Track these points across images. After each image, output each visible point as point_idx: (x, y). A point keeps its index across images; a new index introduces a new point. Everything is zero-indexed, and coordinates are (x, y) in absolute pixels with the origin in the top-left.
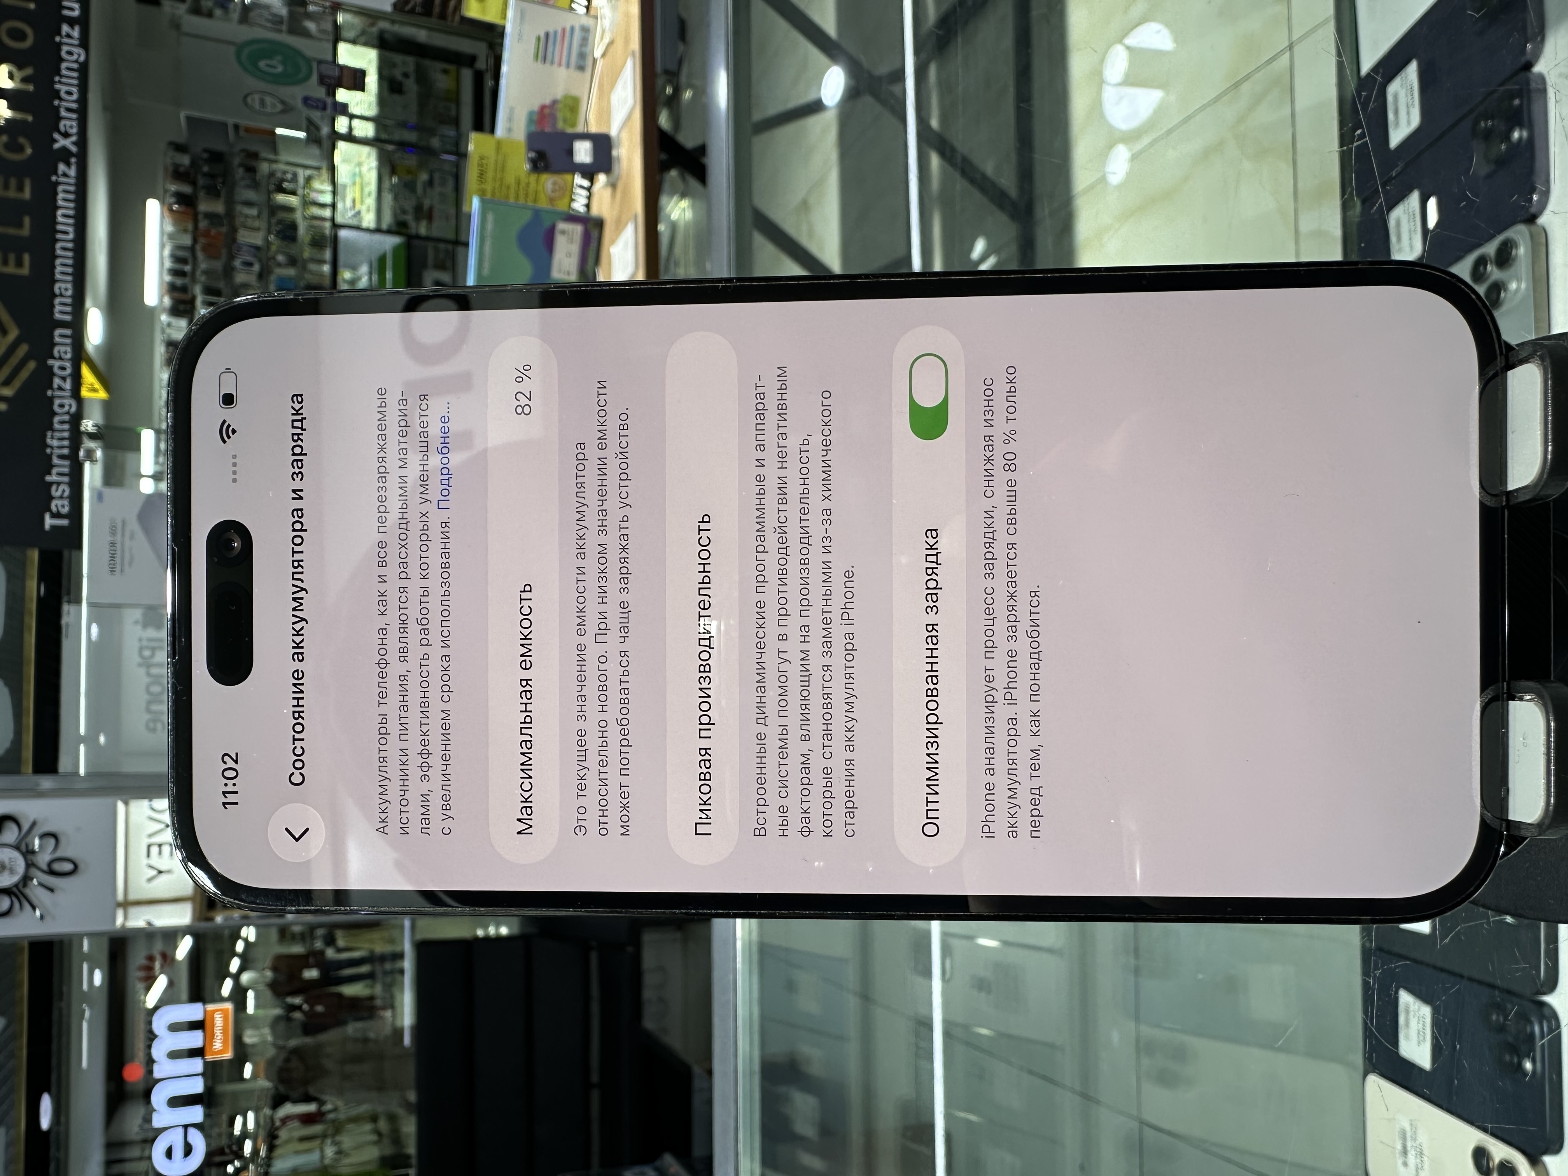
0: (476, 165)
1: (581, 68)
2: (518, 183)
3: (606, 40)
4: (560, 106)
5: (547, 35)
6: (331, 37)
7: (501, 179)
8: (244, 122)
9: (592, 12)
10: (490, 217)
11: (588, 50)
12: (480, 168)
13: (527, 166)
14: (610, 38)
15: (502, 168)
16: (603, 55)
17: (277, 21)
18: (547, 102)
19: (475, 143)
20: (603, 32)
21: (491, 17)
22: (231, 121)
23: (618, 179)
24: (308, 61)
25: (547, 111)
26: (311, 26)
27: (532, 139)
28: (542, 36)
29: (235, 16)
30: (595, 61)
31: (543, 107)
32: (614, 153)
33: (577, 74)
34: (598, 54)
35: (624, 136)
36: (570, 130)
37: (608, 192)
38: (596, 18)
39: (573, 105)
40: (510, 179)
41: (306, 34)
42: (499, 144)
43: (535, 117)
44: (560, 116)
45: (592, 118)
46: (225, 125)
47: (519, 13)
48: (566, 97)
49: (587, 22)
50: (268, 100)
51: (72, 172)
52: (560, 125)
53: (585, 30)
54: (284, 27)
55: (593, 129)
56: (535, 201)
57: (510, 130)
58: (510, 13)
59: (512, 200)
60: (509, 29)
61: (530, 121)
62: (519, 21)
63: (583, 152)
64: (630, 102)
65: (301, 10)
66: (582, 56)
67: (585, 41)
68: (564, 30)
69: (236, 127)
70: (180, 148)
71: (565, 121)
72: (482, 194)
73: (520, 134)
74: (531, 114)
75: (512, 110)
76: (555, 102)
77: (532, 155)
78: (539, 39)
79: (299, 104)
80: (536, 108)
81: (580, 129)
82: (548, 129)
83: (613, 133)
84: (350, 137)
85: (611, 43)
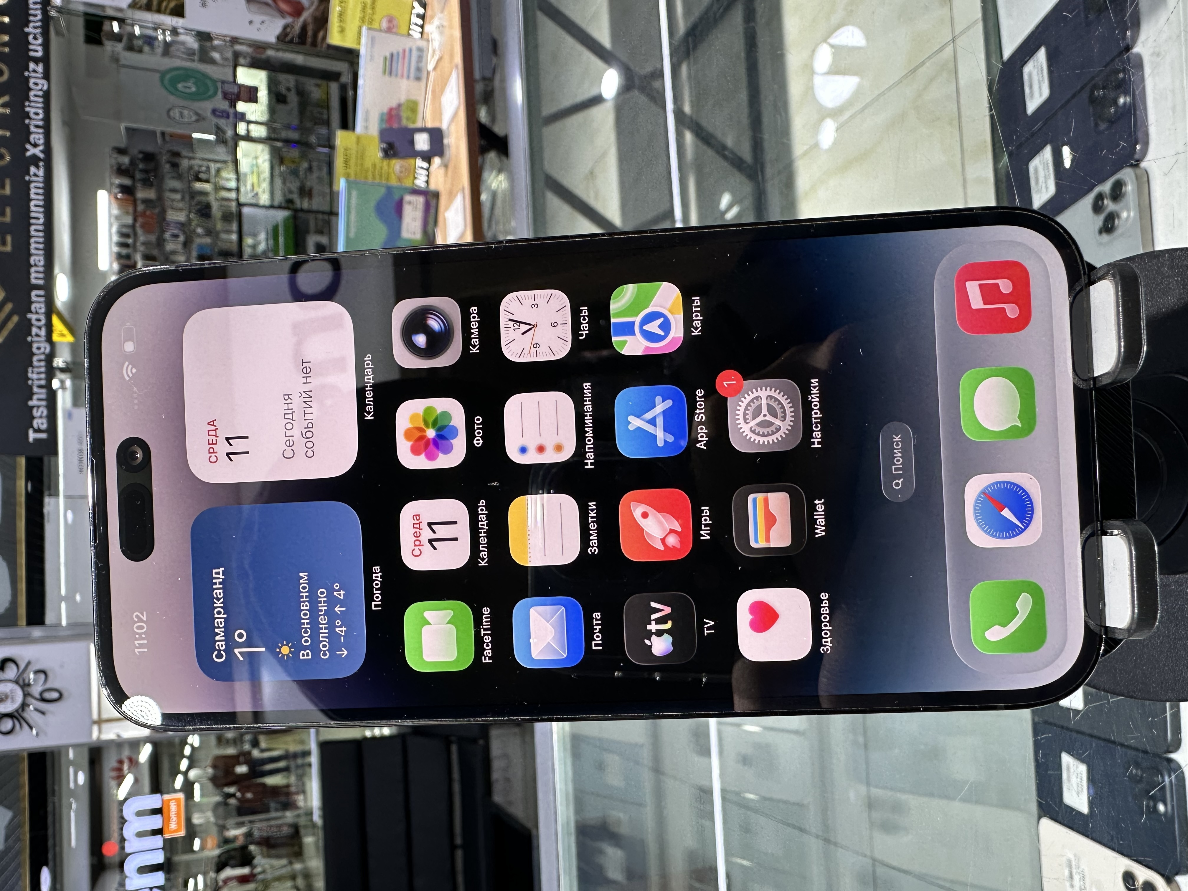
0: (342, 154)
1: (418, 79)
2: (374, 166)
3: (437, 57)
4: (403, 108)
5: (392, 55)
6: (231, 64)
7: (362, 165)
8: (169, 130)
9: (425, 36)
10: (354, 193)
11: (423, 64)
12: (345, 157)
13: (380, 154)
14: (439, 55)
15: (361, 156)
16: (435, 68)
17: (190, 53)
18: (394, 104)
19: (341, 138)
20: (434, 51)
21: (348, 43)
22: (159, 129)
23: (449, 161)
24: (214, 82)
25: (394, 112)
26: (216, 55)
27: (383, 134)
28: (388, 55)
29: (159, 50)
30: (428, 73)
31: (391, 110)
32: (445, 141)
33: (415, 84)
34: (430, 67)
35: (453, 128)
36: (411, 126)
37: (442, 171)
38: (428, 41)
39: (413, 107)
40: (368, 164)
41: (213, 62)
42: (358, 138)
43: (385, 117)
44: (404, 114)
45: (428, 115)
46: (154, 133)
47: (370, 39)
48: (408, 101)
49: (422, 44)
50: (186, 112)
51: (41, 172)
52: (404, 122)
53: (420, 50)
54: (196, 58)
55: (429, 125)
56: (388, 179)
57: (366, 128)
58: (363, 40)
59: (370, 179)
60: (363, 52)
61: (382, 120)
62: (370, 45)
63: (422, 142)
64: (455, 103)
65: (208, 44)
66: (419, 69)
67: (420, 58)
68: (404, 51)
69: (163, 134)
70: (121, 151)
71: (408, 119)
72: (347, 176)
73: (374, 130)
74: (382, 115)
75: (367, 112)
76: (399, 105)
77: (384, 146)
78: (386, 58)
79: (209, 114)
80: (385, 110)
81: (419, 124)
82: (395, 126)
83: (444, 126)
84: (248, 138)
85: (440, 60)
